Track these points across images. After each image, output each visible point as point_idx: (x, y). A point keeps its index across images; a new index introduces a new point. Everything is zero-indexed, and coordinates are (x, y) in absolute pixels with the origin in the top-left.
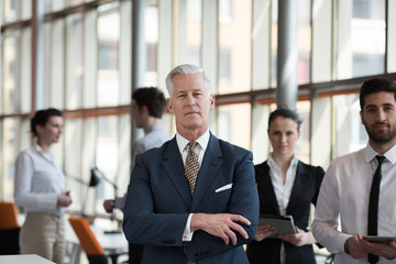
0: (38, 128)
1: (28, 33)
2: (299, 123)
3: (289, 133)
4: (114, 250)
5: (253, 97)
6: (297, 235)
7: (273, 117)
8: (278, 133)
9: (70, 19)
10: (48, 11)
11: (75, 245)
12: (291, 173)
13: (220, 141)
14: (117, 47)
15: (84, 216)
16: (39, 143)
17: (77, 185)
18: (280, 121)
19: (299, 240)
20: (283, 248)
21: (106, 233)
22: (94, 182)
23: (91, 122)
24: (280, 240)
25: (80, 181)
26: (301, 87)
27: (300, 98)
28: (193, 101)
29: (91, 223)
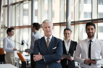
0: (9, 32)
1: (6, 8)
2: (71, 32)
3: (69, 34)
4: (27, 60)
5: (60, 24)
6: (71, 58)
7: (65, 30)
8: (66, 34)
9: (17, 5)
10: (11, 3)
11: (18, 58)
12: (69, 43)
13: (55, 37)
14: (28, 10)
15: (20, 51)
16: (9, 36)
17: (18, 44)
18: (67, 31)
19: (71, 59)
20: (67, 61)
21: (26, 56)
22: (23, 44)
23: (22, 29)
24: (67, 59)
25: (19, 43)
26: (72, 22)
27: (72, 25)
28: (48, 29)
29: (22, 53)
